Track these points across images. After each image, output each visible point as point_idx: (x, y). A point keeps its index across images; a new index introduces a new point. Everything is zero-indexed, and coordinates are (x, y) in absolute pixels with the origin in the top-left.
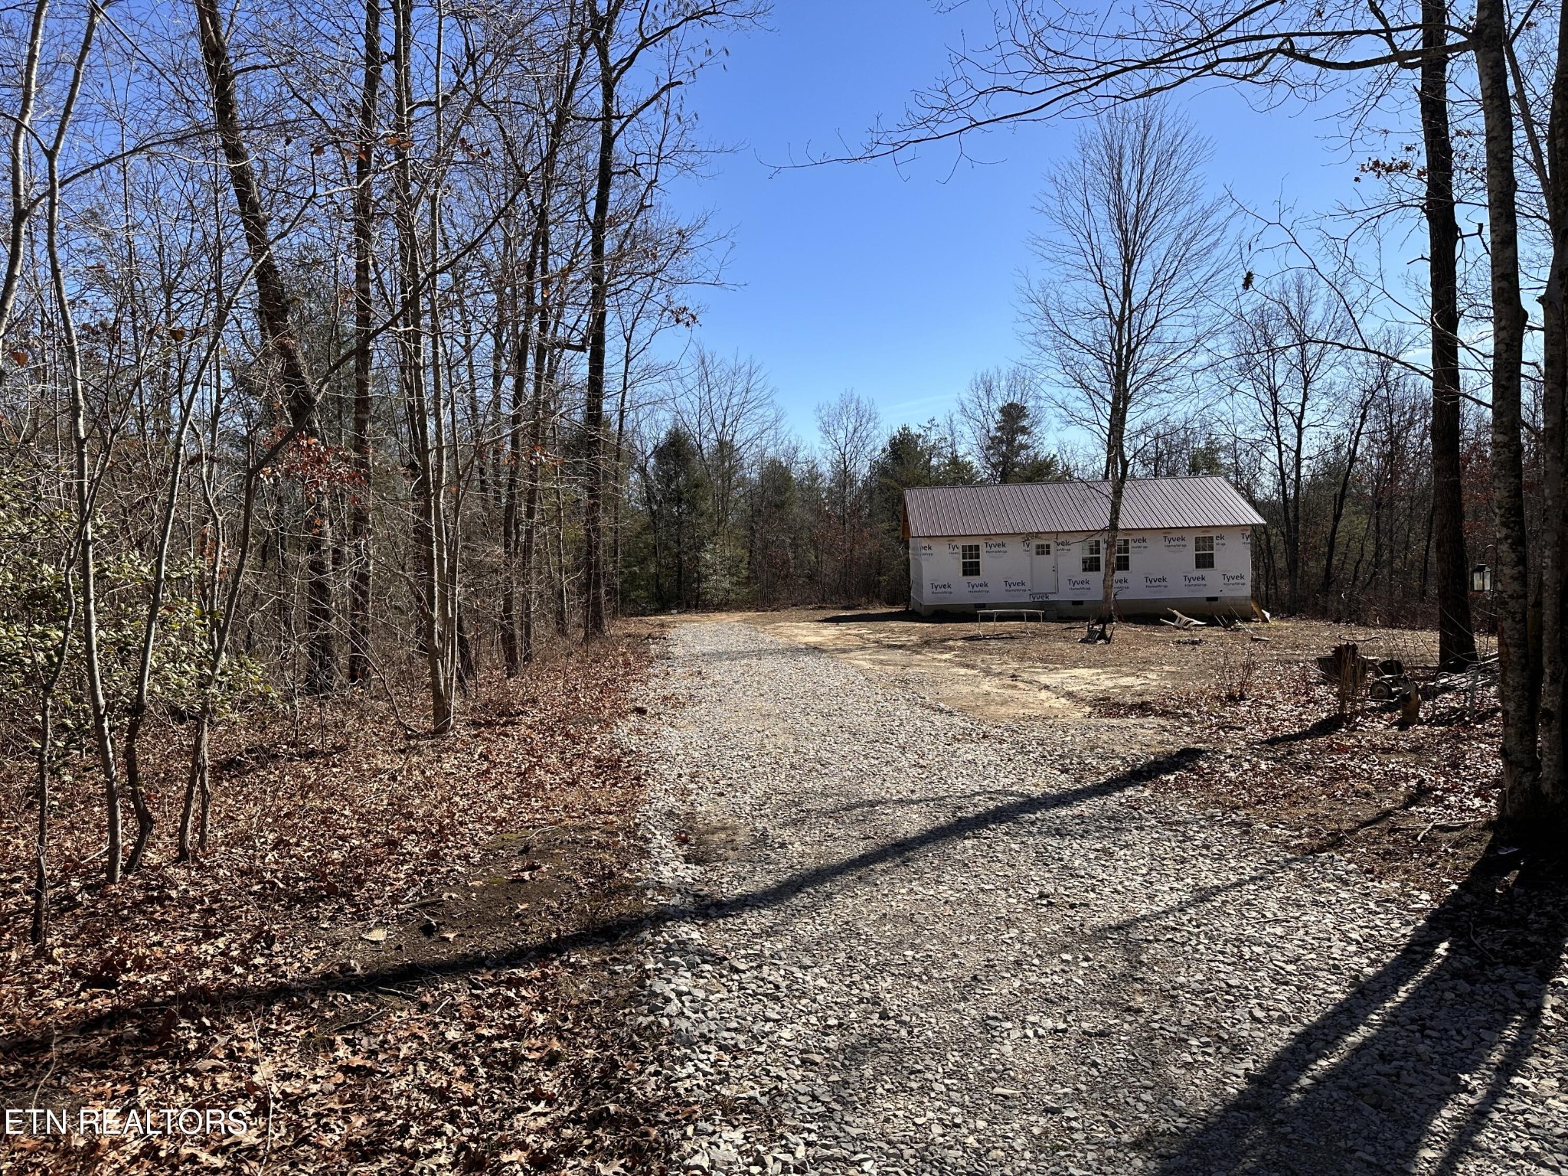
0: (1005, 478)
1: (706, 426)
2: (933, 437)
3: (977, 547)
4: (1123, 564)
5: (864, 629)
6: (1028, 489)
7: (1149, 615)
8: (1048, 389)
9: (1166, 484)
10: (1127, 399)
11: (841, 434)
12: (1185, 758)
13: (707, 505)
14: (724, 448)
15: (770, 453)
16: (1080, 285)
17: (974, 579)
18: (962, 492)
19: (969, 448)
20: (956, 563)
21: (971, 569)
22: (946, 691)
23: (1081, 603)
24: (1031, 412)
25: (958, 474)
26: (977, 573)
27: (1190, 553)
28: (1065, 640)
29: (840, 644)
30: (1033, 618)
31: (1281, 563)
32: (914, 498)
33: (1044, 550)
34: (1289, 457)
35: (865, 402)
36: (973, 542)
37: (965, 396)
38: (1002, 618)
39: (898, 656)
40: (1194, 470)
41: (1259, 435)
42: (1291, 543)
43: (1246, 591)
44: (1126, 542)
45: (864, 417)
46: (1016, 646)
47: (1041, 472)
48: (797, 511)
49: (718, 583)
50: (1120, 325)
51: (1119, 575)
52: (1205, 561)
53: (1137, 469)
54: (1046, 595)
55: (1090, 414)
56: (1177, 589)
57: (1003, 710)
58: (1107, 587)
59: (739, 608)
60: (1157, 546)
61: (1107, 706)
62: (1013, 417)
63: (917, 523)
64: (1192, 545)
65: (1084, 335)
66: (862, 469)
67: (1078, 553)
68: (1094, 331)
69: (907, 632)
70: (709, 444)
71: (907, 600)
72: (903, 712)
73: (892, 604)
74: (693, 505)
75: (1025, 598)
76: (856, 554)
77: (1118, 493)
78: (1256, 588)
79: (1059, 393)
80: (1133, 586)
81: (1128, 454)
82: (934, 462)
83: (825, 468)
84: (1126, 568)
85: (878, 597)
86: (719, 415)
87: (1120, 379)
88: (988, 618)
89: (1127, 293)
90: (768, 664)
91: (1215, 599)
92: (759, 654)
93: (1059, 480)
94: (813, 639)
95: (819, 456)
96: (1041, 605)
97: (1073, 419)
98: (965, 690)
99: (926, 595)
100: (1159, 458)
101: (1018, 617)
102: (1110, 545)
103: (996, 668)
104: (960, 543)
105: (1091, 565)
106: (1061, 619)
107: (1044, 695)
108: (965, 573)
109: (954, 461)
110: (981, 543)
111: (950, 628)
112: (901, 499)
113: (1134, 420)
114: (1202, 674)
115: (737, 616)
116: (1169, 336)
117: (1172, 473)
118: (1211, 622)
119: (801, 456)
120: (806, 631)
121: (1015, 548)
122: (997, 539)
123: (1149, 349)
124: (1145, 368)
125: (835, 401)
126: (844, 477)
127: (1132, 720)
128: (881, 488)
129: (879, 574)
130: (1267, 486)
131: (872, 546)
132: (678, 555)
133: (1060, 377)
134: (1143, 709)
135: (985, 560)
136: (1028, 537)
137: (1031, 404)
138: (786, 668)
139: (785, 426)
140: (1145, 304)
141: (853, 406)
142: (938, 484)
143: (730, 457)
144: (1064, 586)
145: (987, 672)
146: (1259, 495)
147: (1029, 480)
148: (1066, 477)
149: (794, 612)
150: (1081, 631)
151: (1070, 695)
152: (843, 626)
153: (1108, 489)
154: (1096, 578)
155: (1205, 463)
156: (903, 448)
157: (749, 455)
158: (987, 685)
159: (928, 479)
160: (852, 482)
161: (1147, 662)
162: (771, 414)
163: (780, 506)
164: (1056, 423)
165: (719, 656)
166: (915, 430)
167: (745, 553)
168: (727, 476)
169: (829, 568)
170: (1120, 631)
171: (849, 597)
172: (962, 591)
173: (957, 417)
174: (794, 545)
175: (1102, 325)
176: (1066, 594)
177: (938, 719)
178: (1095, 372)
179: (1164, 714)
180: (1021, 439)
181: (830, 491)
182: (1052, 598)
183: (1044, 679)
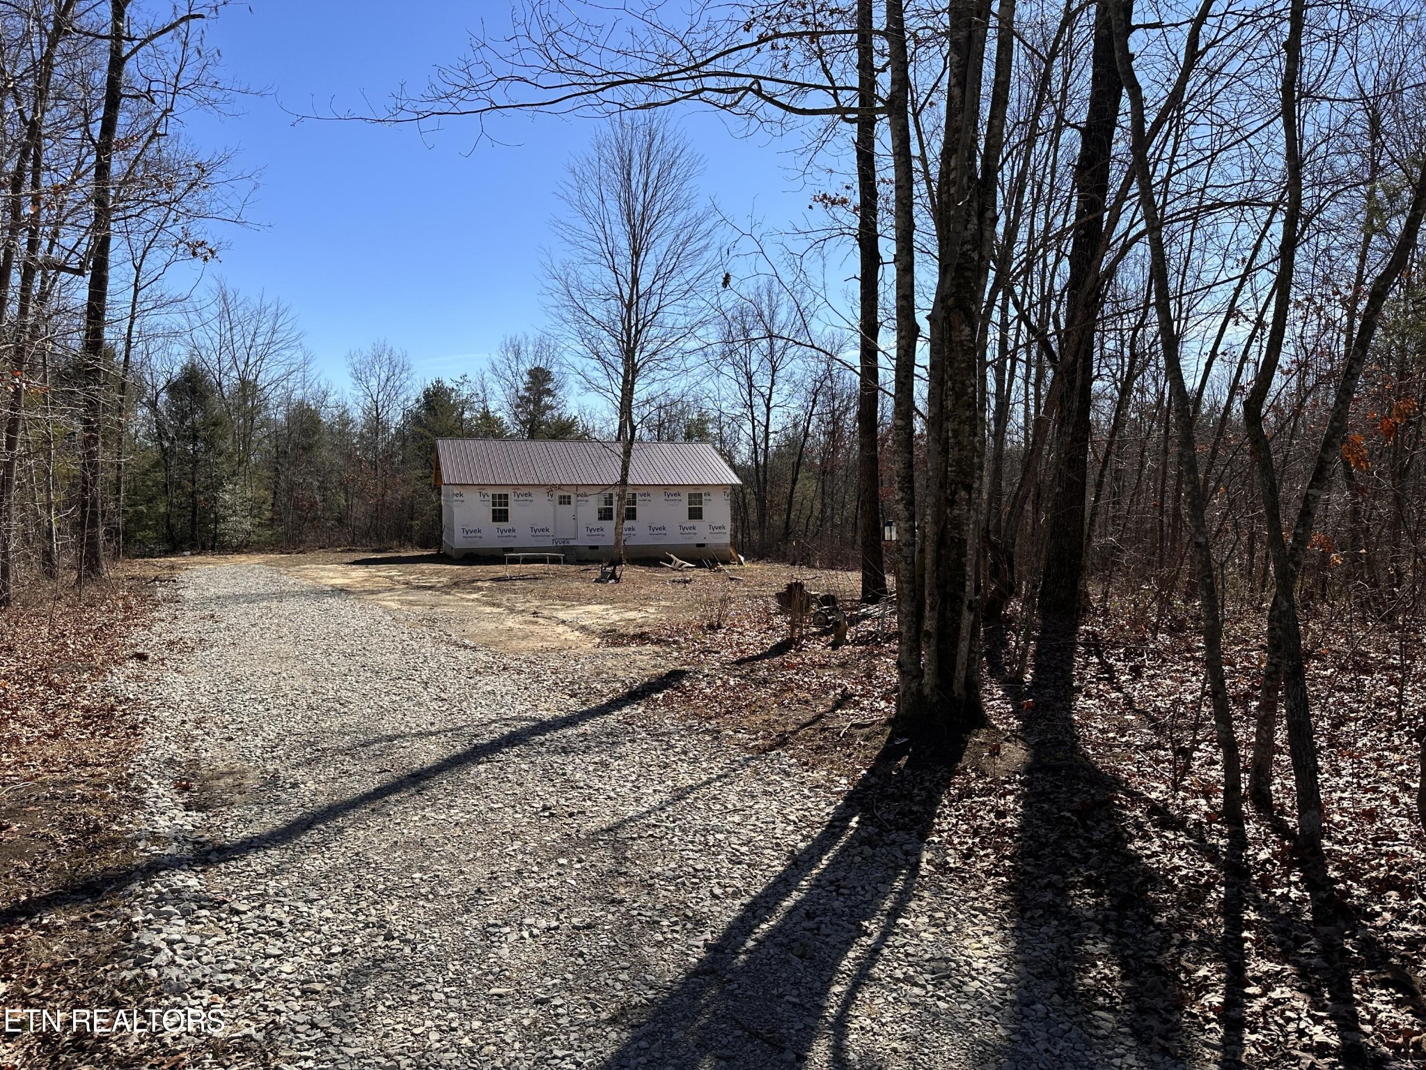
0: (533, 434)
1: (226, 364)
2: (465, 392)
3: (506, 496)
4: (631, 515)
5: (394, 571)
6: (554, 445)
7: (651, 558)
8: (570, 358)
9: (666, 447)
10: (635, 372)
11: (373, 382)
12: (676, 675)
13: (227, 444)
14: (247, 387)
15: (298, 395)
16: (595, 268)
17: (503, 525)
18: (493, 444)
19: (500, 405)
20: (486, 511)
21: (500, 515)
22: (471, 628)
23: (596, 547)
24: (556, 377)
25: (489, 428)
26: (506, 520)
27: (684, 506)
28: (581, 580)
29: (369, 586)
30: (555, 561)
31: (753, 517)
32: (447, 449)
33: (565, 500)
34: (760, 430)
35: (397, 352)
36: (503, 491)
37: (495, 357)
38: (527, 561)
39: (427, 596)
40: (689, 437)
41: (738, 411)
42: (761, 500)
43: (727, 539)
44: (634, 495)
45: (396, 368)
46: (539, 585)
47: (564, 430)
48: (324, 454)
49: (239, 524)
50: (629, 307)
51: (628, 524)
52: (695, 514)
53: (642, 432)
54: (565, 540)
55: (605, 383)
56: (674, 537)
57: (524, 644)
58: (618, 534)
59: (260, 550)
60: (658, 499)
61: (613, 637)
62: (540, 379)
63: (449, 472)
64: (686, 500)
65: (600, 314)
66: (395, 418)
67: (593, 505)
68: (606, 311)
69: (437, 573)
70: (230, 382)
71: (439, 543)
72: (429, 649)
73: (424, 546)
74: (210, 443)
75: (550, 544)
76: (388, 498)
77: (627, 453)
78: (734, 537)
79: (580, 363)
80: (639, 534)
81: (636, 419)
82: (467, 415)
83: (357, 414)
84: (634, 518)
85: (410, 540)
86: (241, 354)
87: (629, 354)
88: (514, 561)
89: (635, 281)
90: (289, 606)
91: (703, 545)
92: (280, 596)
93: (579, 439)
94: (339, 581)
95: (350, 403)
96: (562, 549)
97: (591, 386)
98: (492, 626)
99: (458, 540)
100: (661, 425)
101: (542, 560)
102: (621, 498)
103: (520, 607)
104: (491, 491)
105: (606, 515)
106: (579, 562)
107: (560, 629)
108: (494, 520)
109: (486, 415)
110: (510, 492)
111: (479, 570)
112: (434, 448)
113: (641, 390)
114: (690, 608)
115: (257, 558)
116: (669, 322)
117: (671, 439)
118: (699, 564)
119: (331, 400)
120: (333, 573)
121: (540, 498)
123: (654, 332)
124: (651, 347)
125: (367, 351)
126: (376, 424)
127: (633, 648)
128: (416, 437)
129: (412, 519)
130: (743, 453)
131: (404, 492)
132: (192, 495)
133: (580, 348)
134: (642, 638)
135: (513, 508)
136: (551, 488)
137: (555, 369)
138: (311, 609)
139: (313, 370)
140: (649, 293)
141: (386, 356)
142: (471, 435)
143: (253, 394)
144: (583, 532)
145: (512, 610)
146: (738, 461)
147: (554, 437)
148: (584, 437)
149: (320, 554)
150: (595, 571)
151: (583, 628)
152: (372, 569)
153: (619, 448)
154: (609, 526)
155: (696, 432)
156: (436, 399)
157: (275, 396)
158: (511, 622)
159: (459, 431)
160: (386, 429)
161: (648, 598)
162: (299, 356)
163: (307, 449)
164: (576, 388)
165: (236, 598)
166: (448, 384)
167: (269, 495)
168: (251, 415)
169: (360, 511)
170: (628, 572)
171: (380, 540)
172: (491, 535)
173: (488, 375)
174: (323, 488)
175: (614, 305)
176: (583, 540)
177: (462, 655)
178: (609, 346)
179: (659, 642)
180: (547, 400)
181: (362, 436)
182: (572, 543)
183: (562, 615)
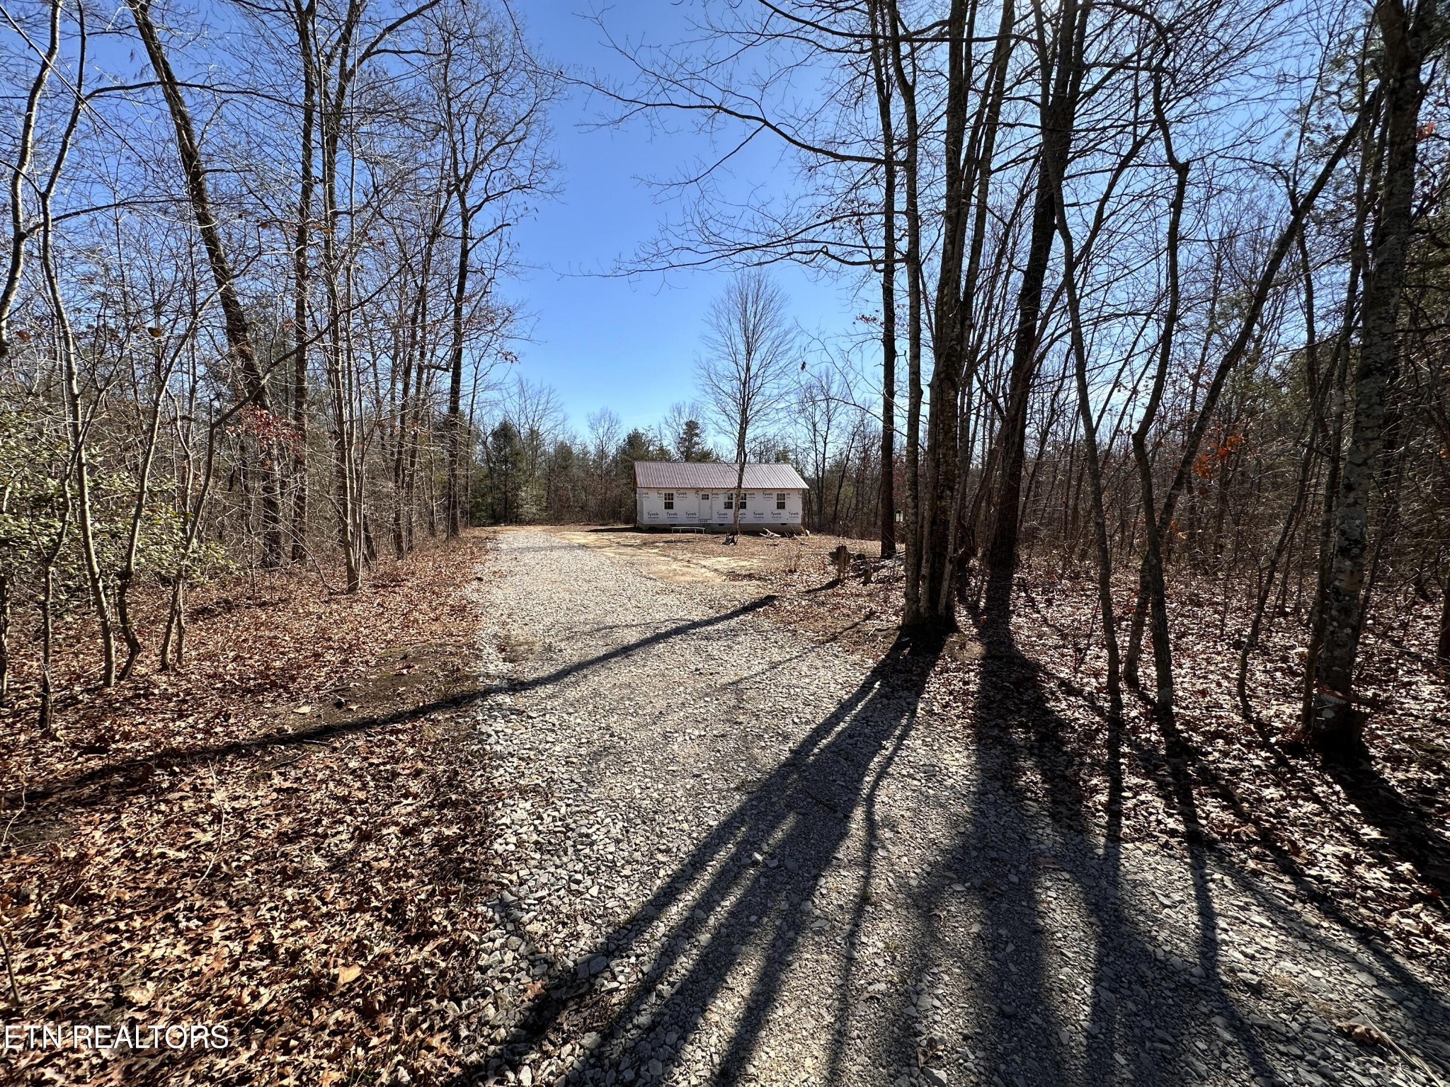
0: (687, 460)
1: (523, 421)
2: (650, 435)
3: (672, 495)
4: (743, 506)
5: (611, 536)
6: (698, 465)
7: (754, 531)
8: (710, 415)
9: (765, 466)
10: (747, 423)
11: (601, 431)
12: (769, 600)
13: (523, 465)
14: (533, 434)
15: (560, 438)
16: (725, 362)
17: (670, 511)
18: (663, 466)
19: (670, 443)
20: (662, 503)
21: (669, 506)
22: (653, 569)
23: (723, 524)
24: (701, 425)
25: (663, 455)
26: (672, 508)
27: (774, 501)
28: (714, 543)
29: (598, 544)
30: (700, 532)
31: (815, 508)
32: (639, 467)
33: (706, 497)
34: (820, 457)
35: (614, 413)
36: (670, 492)
37: (668, 415)
38: (684, 532)
39: (629, 550)
40: (778, 460)
41: (807, 445)
42: (820, 498)
43: (799, 521)
44: (745, 495)
45: (613, 422)
46: (691, 546)
47: (705, 457)
48: (575, 471)
49: (529, 509)
50: (744, 384)
51: (742, 511)
52: (781, 506)
53: (751, 458)
54: (706, 520)
55: (729, 429)
56: (768, 519)
57: (682, 578)
58: (736, 517)
59: (541, 524)
60: (759, 497)
61: (733, 576)
62: (692, 427)
63: (640, 480)
64: (775, 497)
65: (727, 389)
66: (612, 450)
67: (722, 499)
68: (730, 387)
69: (634, 538)
70: (524, 431)
71: (635, 521)
72: (630, 579)
73: (627, 523)
74: (514, 465)
75: (696, 522)
76: (608, 496)
77: (742, 470)
78: (803, 519)
79: (715, 417)
80: (748, 517)
81: (747, 451)
82: (651, 448)
83: (592, 449)
84: (745, 507)
85: (619, 519)
86: (530, 415)
87: (744, 412)
88: (677, 531)
89: (748, 369)
90: (556, 554)
91: (785, 524)
92: (552, 549)
93: (714, 461)
94: (583, 541)
95: (588, 443)
96: (703, 525)
97: (722, 431)
98: (664, 568)
99: (645, 519)
100: (761, 453)
101: (692, 532)
102: (738, 496)
103: (680, 557)
104: (664, 492)
105: (728, 506)
106: (713, 533)
107: (703, 570)
108: (666, 508)
109: (661, 449)
110: (674, 492)
111: (657, 536)
112: (633, 467)
113: (750, 434)
114: (778, 560)
115: (540, 528)
116: (767, 393)
117: (767, 462)
118: (783, 536)
119: (578, 441)
120: (578, 536)
121: (691, 496)
122: (683, 491)
123: (758, 398)
124: (756, 408)
125: (597, 412)
126: (602, 454)
127: (745, 582)
128: (623, 461)
129: (620, 507)
130: (810, 471)
131: (617, 492)
132: (505, 493)
133: (716, 409)
134: (750, 577)
135: (676, 501)
136: (697, 490)
137: (700, 421)
138: (566, 556)
139: (569, 423)
140: (756, 375)
141: (607, 415)
142: (653, 460)
143: (537, 438)
144: (715, 516)
145: (675, 559)
146: (806, 475)
147: (699, 461)
148: (717, 460)
149: (572, 526)
150: (723, 538)
151: (716, 570)
152: (600, 534)
153: (737, 467)
154: (731, 512)
155: (782, 457)
156: (634, 441)
157: (548, 439)
158: (675, 566)
159: (646, 457)
160: (607, 457)
161: (753, 554)
162: (561, 416)
163: (565, 468)
164: (713, 432)
165: (528, 549)
166: (641, 431)
167: (545, 493)
168: (536, 449)
169: (593, 502)
170: (740, 539)
171: (603, 519)
172: (663, 517)
173: (663, 426)
174: (573, 489)
175: (736, 383)
176: (715, 520)
177: (649, 583)
178: (733, 409)
179: (760, 579)
180: (696, 439)
181: (594, 461)
182: (709, 522)
183: (703, 563)
